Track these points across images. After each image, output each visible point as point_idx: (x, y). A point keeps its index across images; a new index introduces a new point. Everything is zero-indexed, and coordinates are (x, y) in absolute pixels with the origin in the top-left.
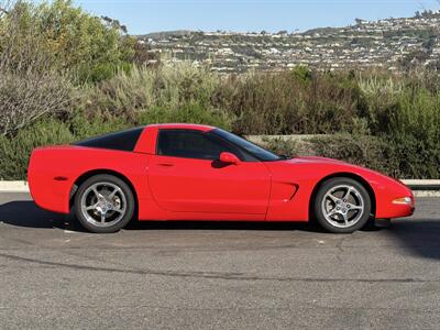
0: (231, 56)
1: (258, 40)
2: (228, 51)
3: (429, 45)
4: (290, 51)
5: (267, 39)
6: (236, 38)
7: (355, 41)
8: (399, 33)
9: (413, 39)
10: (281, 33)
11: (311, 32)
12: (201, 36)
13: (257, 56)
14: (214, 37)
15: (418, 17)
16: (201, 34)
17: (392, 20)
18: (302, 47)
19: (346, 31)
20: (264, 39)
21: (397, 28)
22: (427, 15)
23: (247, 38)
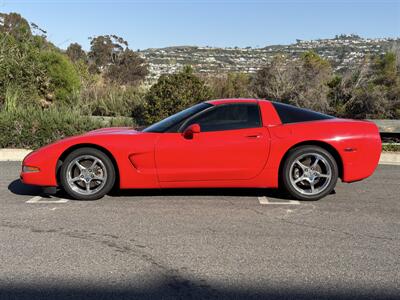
0: (214, 63)
1: (233, 52)
2: (213, 59)
3: (342, 57)
4: (252, 60)
5: (238, 52)
6: (218, 51)
7: (294, 54)
8: (323, 49)
9: (332, 53)
10: (248, 48)
11: (267, 48)
12: (195, 49)
13: (231, 63)
14: (204, 50)
15: (337, 39)
16: (196, 48)
17: (320, 40)
18: (260, 57)
19: (290, 48)
20: (236, 52)
21: (323, 45)
22: (343, 37)
23: (225, 51)
